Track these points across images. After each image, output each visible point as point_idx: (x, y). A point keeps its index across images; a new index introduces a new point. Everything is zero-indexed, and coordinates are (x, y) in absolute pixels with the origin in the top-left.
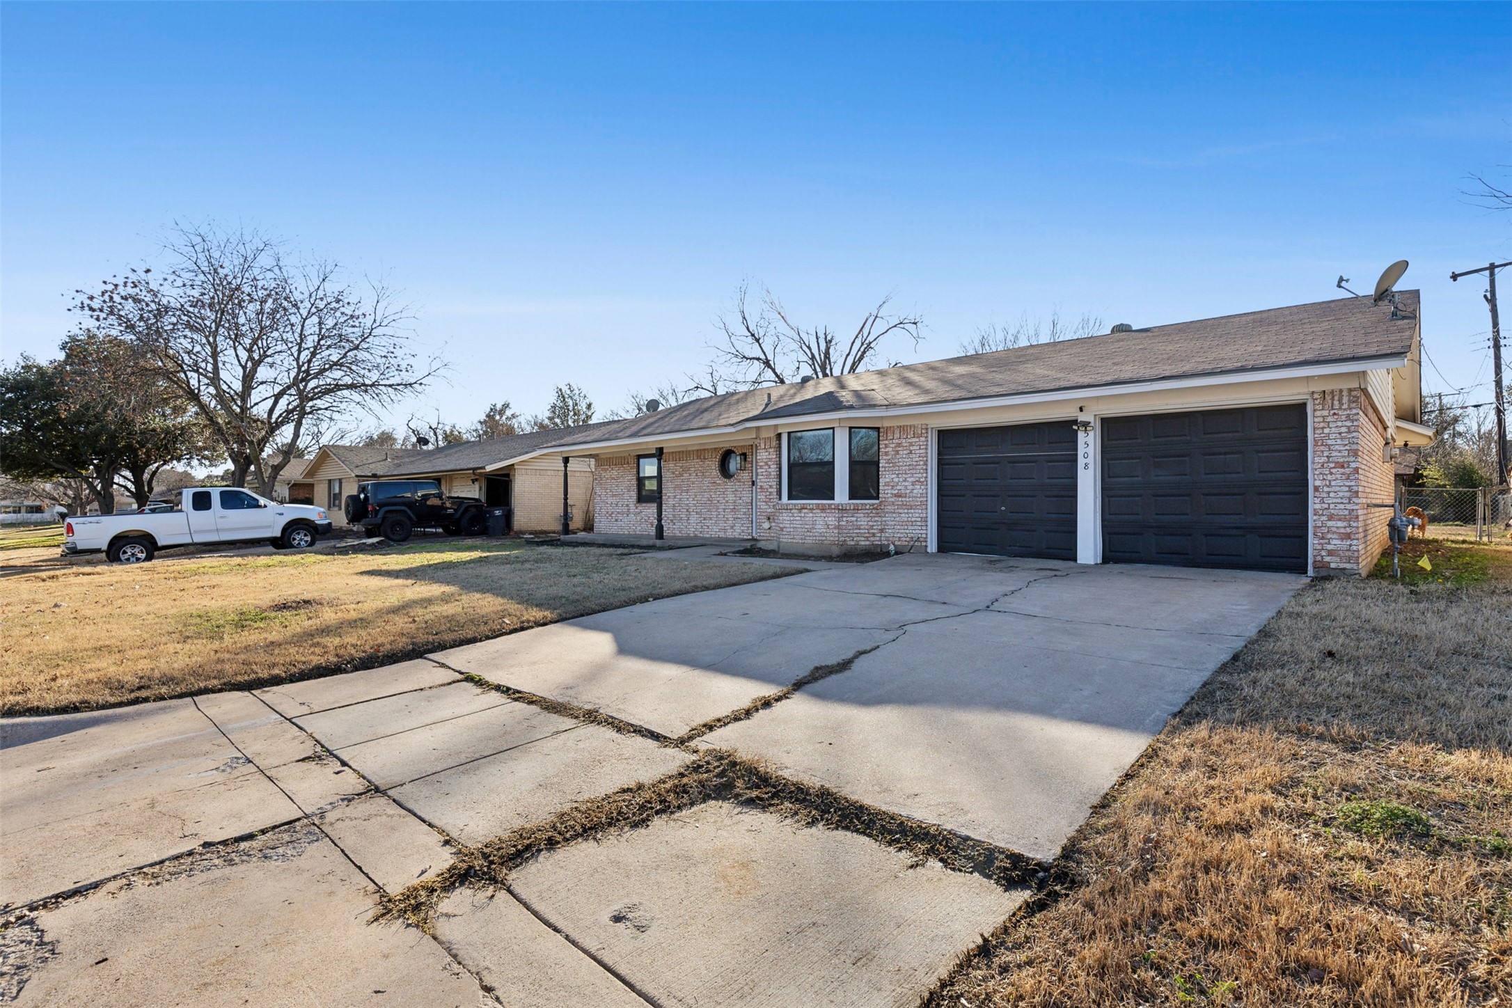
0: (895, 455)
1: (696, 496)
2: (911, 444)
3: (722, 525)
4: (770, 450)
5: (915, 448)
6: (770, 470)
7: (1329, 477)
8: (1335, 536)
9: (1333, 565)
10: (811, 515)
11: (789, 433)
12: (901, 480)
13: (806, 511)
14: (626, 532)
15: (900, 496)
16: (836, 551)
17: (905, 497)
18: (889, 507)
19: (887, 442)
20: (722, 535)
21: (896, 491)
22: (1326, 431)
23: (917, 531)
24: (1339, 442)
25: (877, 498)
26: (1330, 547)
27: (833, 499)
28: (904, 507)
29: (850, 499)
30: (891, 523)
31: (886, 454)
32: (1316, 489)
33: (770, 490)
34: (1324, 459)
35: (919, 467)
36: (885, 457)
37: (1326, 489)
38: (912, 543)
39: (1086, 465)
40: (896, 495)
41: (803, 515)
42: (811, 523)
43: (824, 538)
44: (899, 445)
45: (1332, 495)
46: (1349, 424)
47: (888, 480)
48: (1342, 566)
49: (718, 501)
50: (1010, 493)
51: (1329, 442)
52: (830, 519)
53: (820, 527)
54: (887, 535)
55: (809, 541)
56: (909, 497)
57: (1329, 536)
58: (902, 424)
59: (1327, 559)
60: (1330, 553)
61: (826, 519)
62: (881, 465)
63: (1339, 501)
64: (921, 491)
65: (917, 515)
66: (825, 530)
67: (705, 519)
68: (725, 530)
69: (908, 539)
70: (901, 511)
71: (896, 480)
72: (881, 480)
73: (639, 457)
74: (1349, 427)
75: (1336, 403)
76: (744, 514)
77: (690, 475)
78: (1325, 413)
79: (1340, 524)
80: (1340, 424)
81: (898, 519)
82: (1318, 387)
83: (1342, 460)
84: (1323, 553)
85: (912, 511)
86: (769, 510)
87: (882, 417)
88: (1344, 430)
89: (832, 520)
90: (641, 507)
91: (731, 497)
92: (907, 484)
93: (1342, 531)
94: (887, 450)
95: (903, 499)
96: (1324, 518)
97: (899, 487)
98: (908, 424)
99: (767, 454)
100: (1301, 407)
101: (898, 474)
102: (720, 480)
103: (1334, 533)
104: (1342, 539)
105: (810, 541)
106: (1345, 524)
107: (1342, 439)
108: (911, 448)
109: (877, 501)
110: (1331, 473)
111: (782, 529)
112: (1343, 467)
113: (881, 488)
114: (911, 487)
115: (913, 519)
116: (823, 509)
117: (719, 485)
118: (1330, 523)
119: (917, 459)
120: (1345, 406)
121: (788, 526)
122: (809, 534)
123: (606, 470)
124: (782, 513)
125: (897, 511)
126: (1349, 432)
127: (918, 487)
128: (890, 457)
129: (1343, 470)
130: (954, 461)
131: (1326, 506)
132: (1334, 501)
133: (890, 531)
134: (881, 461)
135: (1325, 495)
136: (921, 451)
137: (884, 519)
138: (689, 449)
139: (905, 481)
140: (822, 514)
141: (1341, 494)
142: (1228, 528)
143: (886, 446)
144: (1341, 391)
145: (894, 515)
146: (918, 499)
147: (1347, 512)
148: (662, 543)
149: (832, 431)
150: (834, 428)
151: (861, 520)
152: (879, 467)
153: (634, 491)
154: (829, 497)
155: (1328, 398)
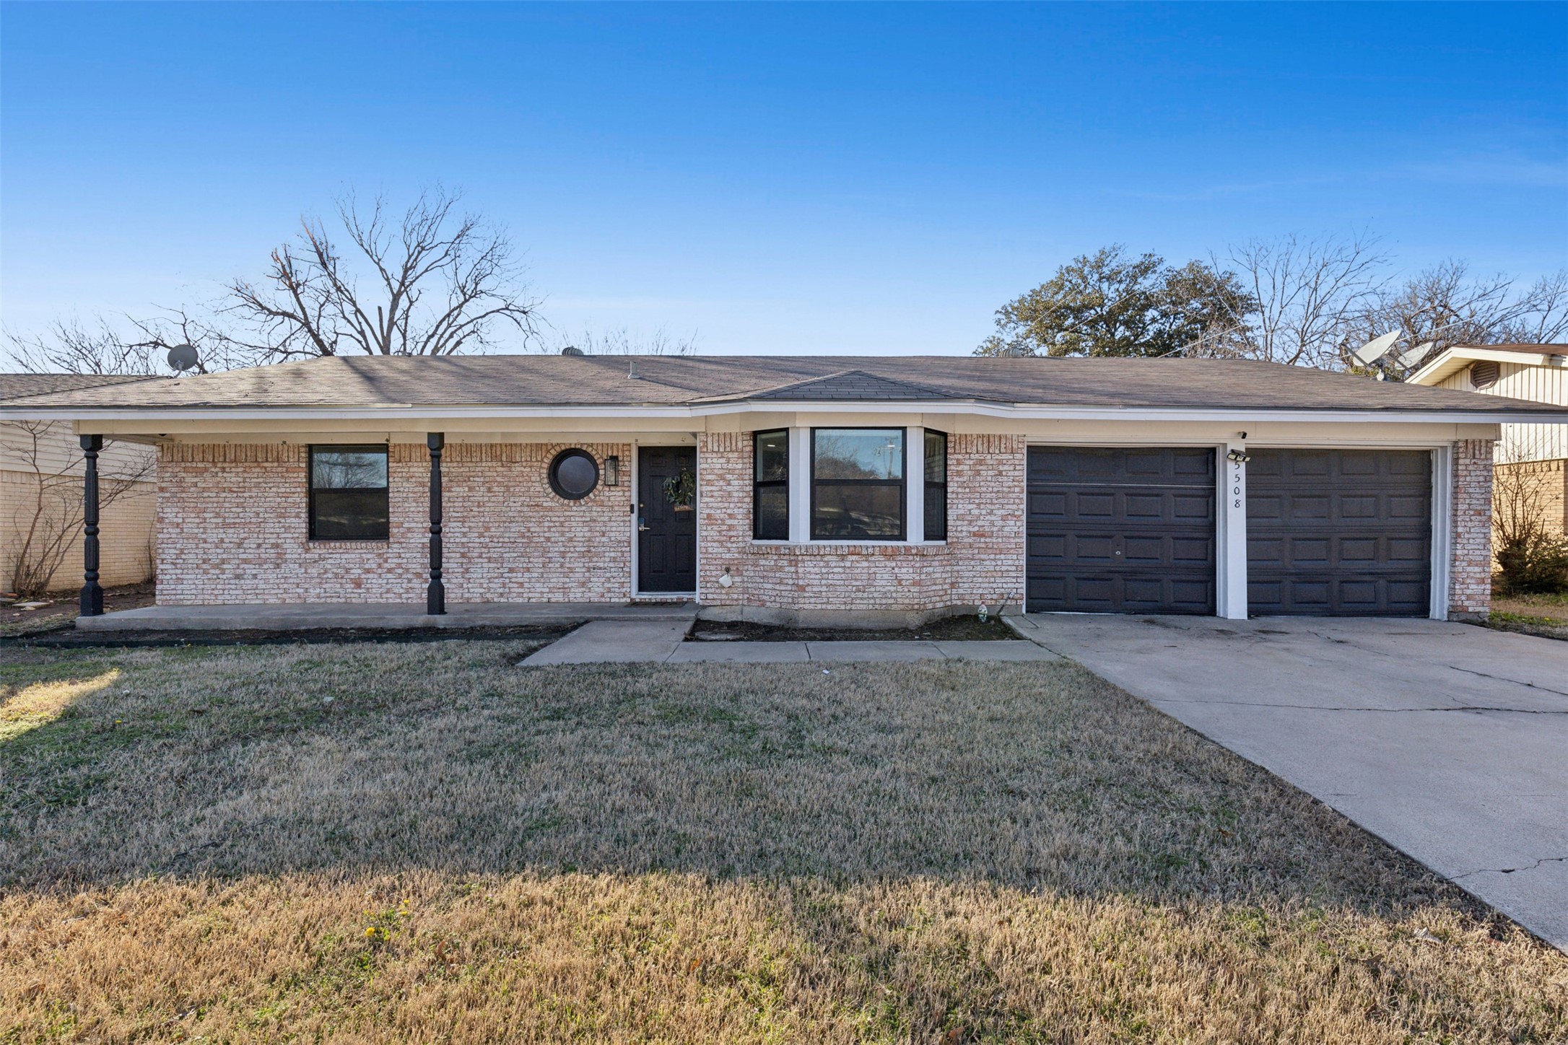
0: (974, 476)
1: (487, 529)
2: (1001, 462)
3: (556, 580)
4: (730, 455)
5: (1006, 468)
6: (730, 488)
7: (1470, 524)
8: (1473, 581)
9: (1470, 609)
10: (865, 564)
11: (813, 429)
12: (984, 512)
13: (854, 558)
14: (272, 600)
15: (983, 536)
16: (914, 620)
17: (991, 537)
18: (963, 551)
19: (960, 457)
20: (558, 597)
21: (976, 529)
22: (1468, 479)
23: (1009, 585)
24: (1478, 490)
25: (945, 538)
26: (1468, 592)
27: (904, 539)
28: (990, 551)
29: (925, 539)
30: (967, 574)
31: (959, 473)
33: (729, 522)
34: (1465, 506)
35: (1014, 496)
36: (956, 479)
37: (1467, 536)
38: (1002, 602)
39: (1237, 502)
40: (975, 535)
41: (848, 564)
42: (865, 577)
43: (892, 601)
44: (981, 462)
45: (1471, 541)
46: (1485, 474)
47: (962, 512)
48: (1478, 609)
49: (548, 539)
50: (1127, 534)
51: (1471, 490)
52: (904, 570)
53: (884, 583)
54: (961, 591)
55: (861, 606)
56: (997, 537)
57: (1468, 581)
58: (986, 433)
59: (1466, 603)
60: (1469, 597)
61: (897, 570)
62: (949, 490)
63: (1476, 547)
64: (1016, 529)
65: (1010, 562)
66: (892, 589)
67: (511, 570)
68: (565, 590)
69: (995, 597)
70: (983, 557)
71: (976, 512)
72: (949, 512)
73: (311, 449)
74: (1485, 477)
75: (1477, 452)
76: (614, 560)
77: (471, 489)
78: (1468, 461)
79: (1477, 569)
80: (1478, 473)
81: (978, 568)
82: (1462, 436)
83: (1479, 508)
84: (1463, 598)
85: (1002, 557)
86: (728, 556)
88: (1481, 479)
89: (906, 572)
90: (318, 549)
91: (580, 532)
92: (993, 518)
93: (1478, 576)
94: (960, 468)
95: (987, 540)
96: (1465, 564)
97: (980, 523)
98: (998, 433)
99: (723, 460)
100: (1428, 454)
101: (979, 504)
102: (552, 501)
103: (1472, 578)
104: (1478, 584)
105: (864, 607)
106: (1481, 569)
107: (1480, 487)
108: (1001, 468)
109: (943, 543)
110: (1471, 520)
111: (802, 589)
112: (1480, 515)
113: (950, 523)
114: (1001, 523)
115: (1004, 568)
116: (890, 555)
117: (551, 509)
118: (1469, 569)
119: (1011, 484)
120: (1483, 457)
121: (816, 582)
122: (860, 595)
123: (200, 472)
124: (803, 561)
125: (977, 557)
126: (1486, 481)
127: (1012, 523)
128: (965, 479)
129: (1479, 518)
130: (1050, 490)
131: (1466, 552)
132: (1473, 547)
133: (966, 585)
134: (950, 484)
135: (1465, 541)
136: (1017, 473)
137: (956, 568)
138: (467, 441)
139: (991, 513)
140: (888, 563)
141: (1478, 541)
142: (1360, 574)
143: (959, 462)
144: (1480, 441)
145: (972, 563)
146: (1012, 540)
147: (1482, 558)
148: (440, 621)
149: (900, 432)
150: (904, 429)
151: (937, 571)
152: (946, 492)
153: (297, 516)
154: (903, 537)
155: (1470, 447)
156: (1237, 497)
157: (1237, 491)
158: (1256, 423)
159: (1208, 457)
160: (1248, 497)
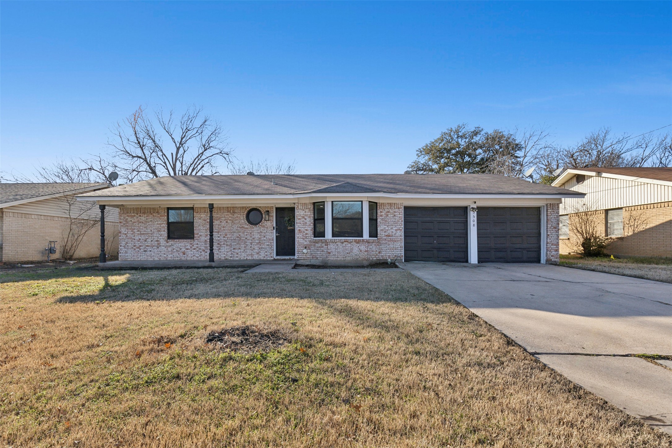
0: (386, 216)
1: (226, 235)
2: (395, 212)
3: (249, 252)
4: (306, 210)
5: (397, 214)
6: (306, 221)
7: (552, 232)
9: (553, 260)
10: (350, 245)
11: (332, 202)
12: (389, 228)
13: (346, 243)
14: (156, 259)
15: (389, 236)
16: (366, 263)
17: (392, 236)
18: (383, 241)
19: (381, 210)
20: (250, 258)
21: (387, 234)
22: (551, 216)
23: (398, 252)
25: (377, 237)
26: (552, 254)
28: (392, 241)
29: (369, 237)
30: (384, 249)
31: (381, 216)
33: (306, 232)
34: (550, 226)
35: (400, 223)
36: (380, 217)
37: (551, 235)
38: (396, 258)
39: (474, 225)
40: (387, 236)
41: (344, 245)
42: (350, 249)
43: (358, 257)
44: (388, 212)
45: (553, 237)
46: (557, 214)
47: (382, 228)
48: (555, 260)
49: (246, 238)
50: (438, 235)
51: (552, 220)
52: (362, 247)
53: (356, 251)
54: (382, 254)
55: (348, 259)
56: (394, 237)
57: (552, 250)
58: (390, 202)
59: (551, 258)
60: (552, 256)
61: (360, 247)
62: (378, 221)
64: (400, 234)
65: (399, 245)
66: (359, 253)
67: (234, 249)
68: (252, 255)
69: (393, 256)
70: (389, 243)
71: (387, 228)
72: (378, 228)
73: (168, 209)
75: (554, 208)
76: (268, 245)
77: (221, 222)
78: (551, 211)
80: (555, 214)
81: (388, 247)
82: (549, 202)
83: (555, 226)
85: (396, 243)
86: (306, 243)
87: (379, 197)
88: (556, 216)
89: (363, 248)
90: (171, 242)
91: (257, 236)
93: (555, 249)
94: (382, 214)
95: (391, 238)
97: (388, 232)
98: (394, 202)
99: (304, 212)
100: (539, 208)
101: (388, 226)
102: (247, 226)
104: (555, 251)
107: (555, 219)
108: (395, 214)
109: (376, 238)
111: (329, 253)
113: (378, 232)
114: (395, 232)
115: (396, 247)
116: (358, 242)
117: (247, 228)
118: (552, 246)
119: (398, 219)
120: (556, 209)
121: (334, 251)
122: (348, 255)
123: (133, 217)
124: (330, 244)
125: (387, 243)
126: (557, 217)
127: (399, 232)
128: (383, 217)
130: (412, 221)
131: (551, 241)
133: (384, 253)
134: (378, 219)
135: (551, 237)
136: (400, 215)
137: (380, 247)
138: (220, 206)
139: (392, 229)
140: (357, 245)
141: (555, 237)
142: (517, 249)
143: (381, 212)
144: (555, 204)
145: (386, 245)
146: (399, 238)
148: (213, 264)
149: (361, 202)
150: (362, 201)
151: (373, 247)
152: (377, 222)
153: (164, 231)
154: (362, 236)
155: (552, 206)
156: (474, 223)
157: (474, 221)
158: (479, 198)
159: (465, 209)
160: (477, 223)
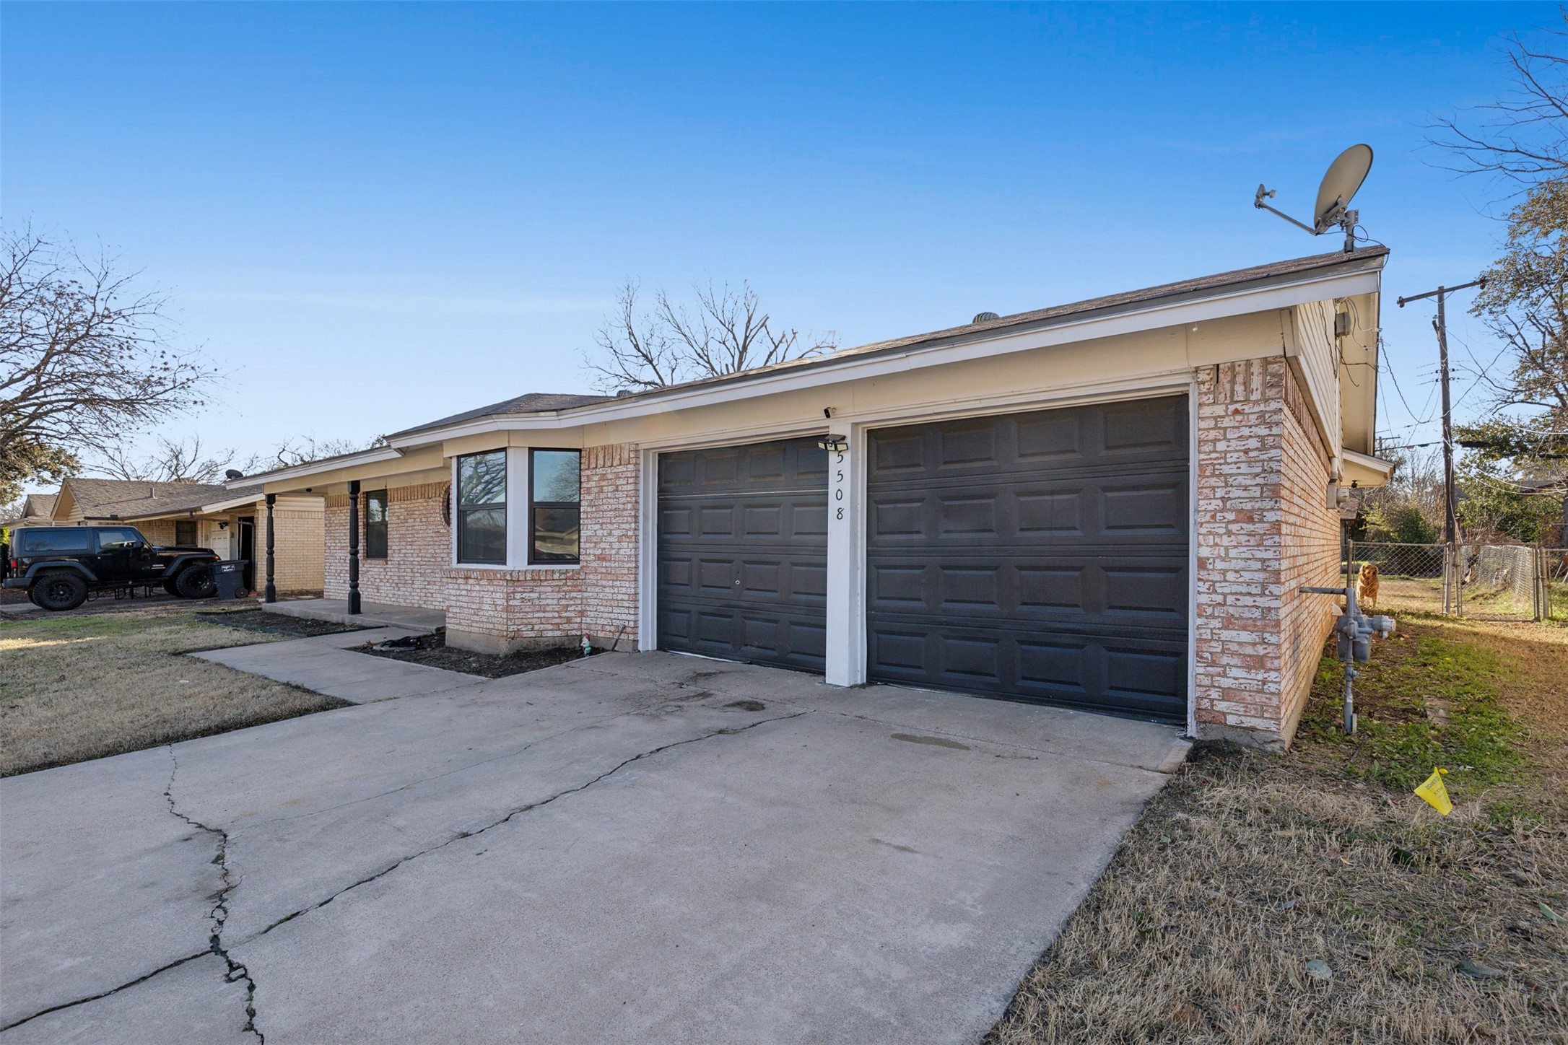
0: (598, 493)
1: (420, 550)
2: (618, 476)
7: (1226, 541)
8: (1235, 661)
9: (1231, 720)
12: (605, 533)
15: (604, 559)
16: (503, 647)
17: (610, 561)
18: (591, 576)
19: (589, 472)
21: (600, 552)
22: (1221, 446)
23: (624, 617)
24: (1244, 468)
25: (578, 561)
26: (1226, 683)
27: (505, 563)
28: (609, 577)
29: (529, 563)
30: (592, 602)
31: (589, 491)
32: (1202, 563)
34: (1217, 504)
35: (626, 513)
36: (586, 497)
37: (1220, 565)
38: (616, 635)
39: (840, 511)
40: (599, 558)
42: (478, 600)
43: (491, 626)
44: (603, 477)
45: (1230, 576)
46: (1263, 431)
47: (590, 533)
48: (1249, 722)
50: (748, 557)
51: (1226, 469)
53: (487, 607)
54: (589, 620)
56: (615, 561)
57: (1225, 660)
58: (608, 444)
59: (1221, 706)
60: (1227, 694)
61: (494, 596)
62: (582, 509)
63: (1244, 589)
64: (628, 552)
65: (624, 590)
66: (492, 613)
69: (613, 629)
70: (605, 583)
71: (599, 533)
72: (582, 533)
74: (1262, 439)
75: (1239, 388)
77: (415, 521)
78: (1220, 410)
79: (1245, 636)
80: (1246, 431)
81: (601, 596)
83: (1249, 506)
84: (1214, 694)
85: (618, 583)
88: (1253, 443)
89: (500, 598)
90: (368, 565)
92: (612, 539)
93: (1249, 650)
94: (589, 485)
95: (608, 564)
96: (1216, 623)
97: (603, 545)
98: (615, 443)
100: (1178, 403)
101: (602, 524)
102: (442, 530)
103: (1234, 654)
104: (1249, 668)
105: (477, 630)
106: (1253, 637)
107: (1250, 462)
108: (618, 482)
109: (577, 567)
110: (1229, 533)
112: (1250, 520)
113: (582, 545)
114: (616, 545)
115: (616, 597)
118: (1226, 635)
119: (624, 500)
120: (1256, 396)
122: (476, 618)
123: (334, 513)
125: (600, 583)
126: (1263, 448)
127: (625, 545)
128: (592, 497)
129: (1249, 527)
130: (679, 504)
131: (1219, 599)
132: (1235, 588)
133: (592, 614)
134: (583, 503)
135: (1217, 577)
136: (630, 487)
137: (586, 595)
139: (610, 534)
140: (491, 587)
141: (1247, 576)
142: (1058, 630)
143: (589, 479)
144: (1249, 364)
145: (597, 590)
146: (626, 565)
147: (1257, 614)
148: (358, 619)
150: (504, 449)
151: (550, 597)
152: (580, 513)
154: (501, 561)
155: (1224, 378)
156: (839, 504)
157: (839, 496)
